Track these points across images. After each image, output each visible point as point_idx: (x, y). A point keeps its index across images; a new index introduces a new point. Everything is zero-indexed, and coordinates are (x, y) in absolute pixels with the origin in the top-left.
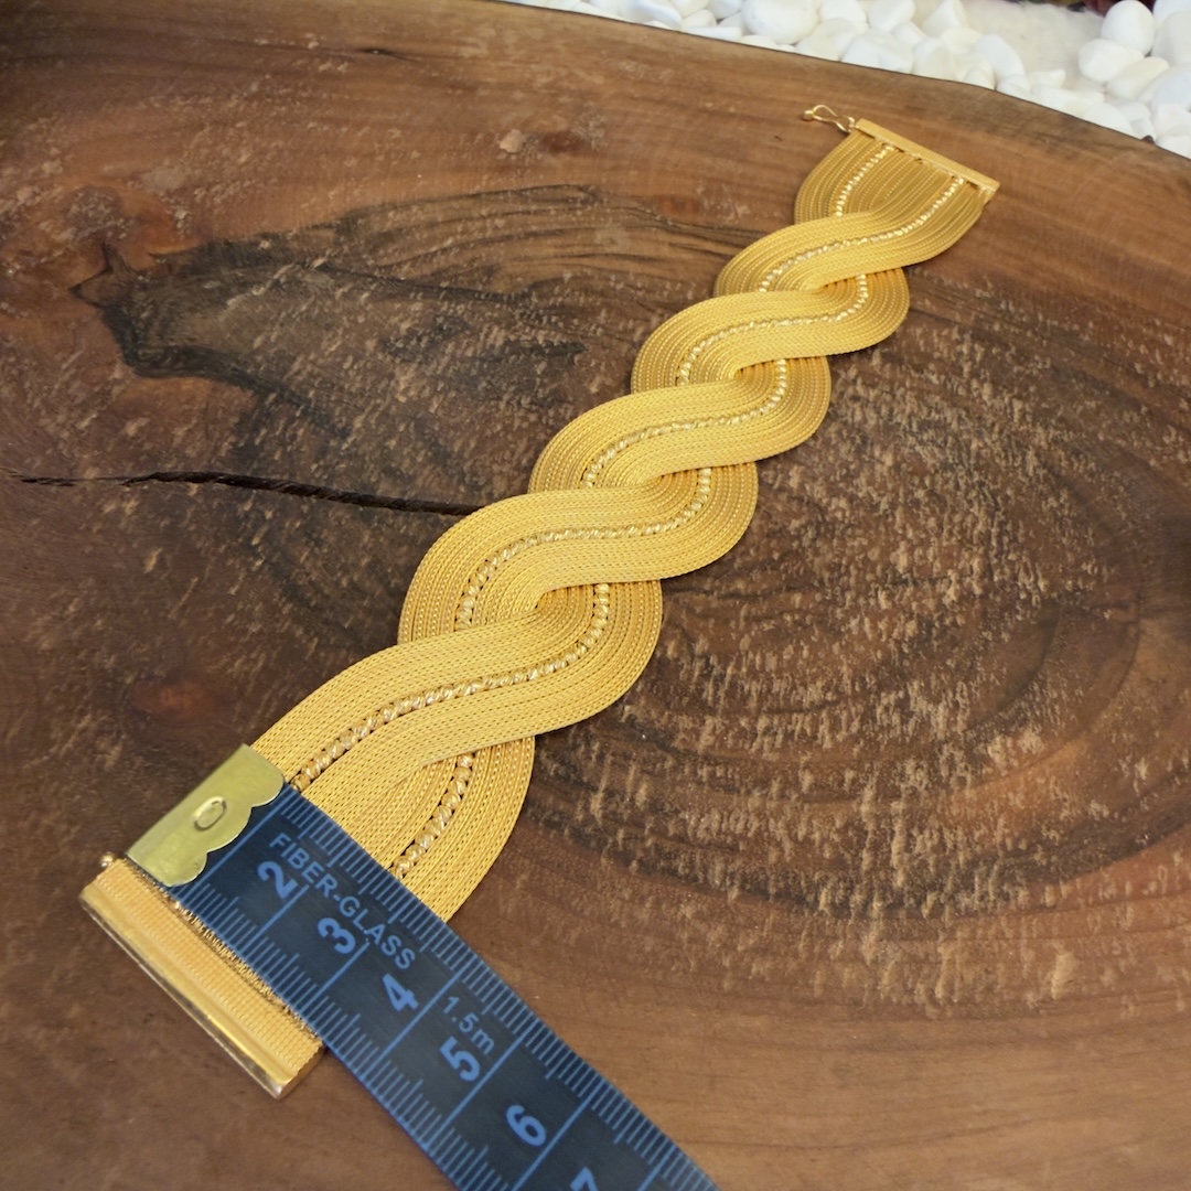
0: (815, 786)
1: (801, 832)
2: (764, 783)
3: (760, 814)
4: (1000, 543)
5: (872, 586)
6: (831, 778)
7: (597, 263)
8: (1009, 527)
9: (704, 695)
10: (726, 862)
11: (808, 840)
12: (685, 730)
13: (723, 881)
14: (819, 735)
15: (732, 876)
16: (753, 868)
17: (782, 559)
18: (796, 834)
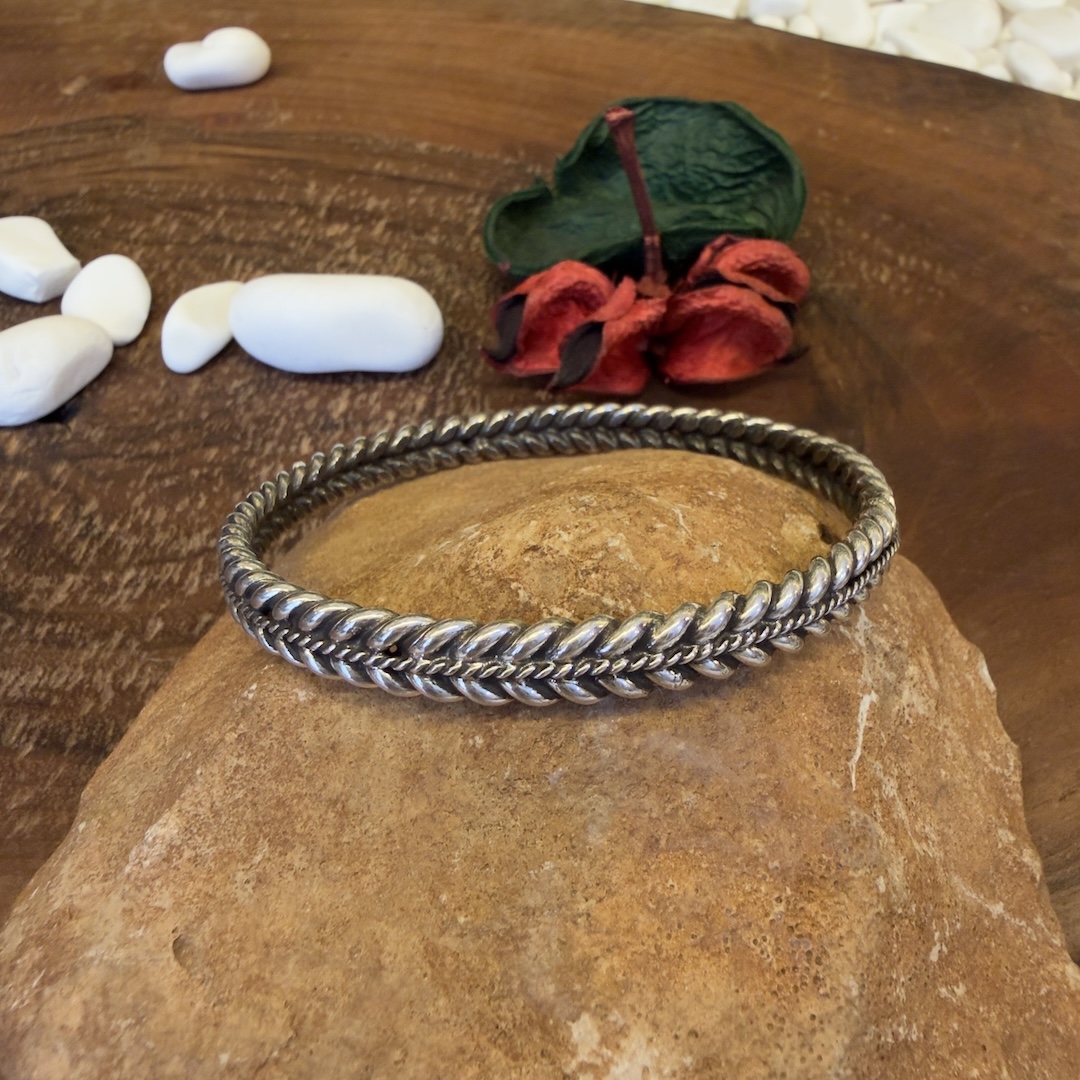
0: (163, 632)
1: (128, 682)
2: (105, 635)
3: (90, 667)
4: (453, 380)
5: (299, 434)
6: (183, 624)
7: (119, 176)
8: (468, 365)
9: (74, 554)
10: (30, 718)
11: (133, 688)
12: (39, 591)
13: (19, 738)
14: (187, 582)
15: (30, 733)
16: (59, 721)
17: (209, 418)
18: (121, 684)
